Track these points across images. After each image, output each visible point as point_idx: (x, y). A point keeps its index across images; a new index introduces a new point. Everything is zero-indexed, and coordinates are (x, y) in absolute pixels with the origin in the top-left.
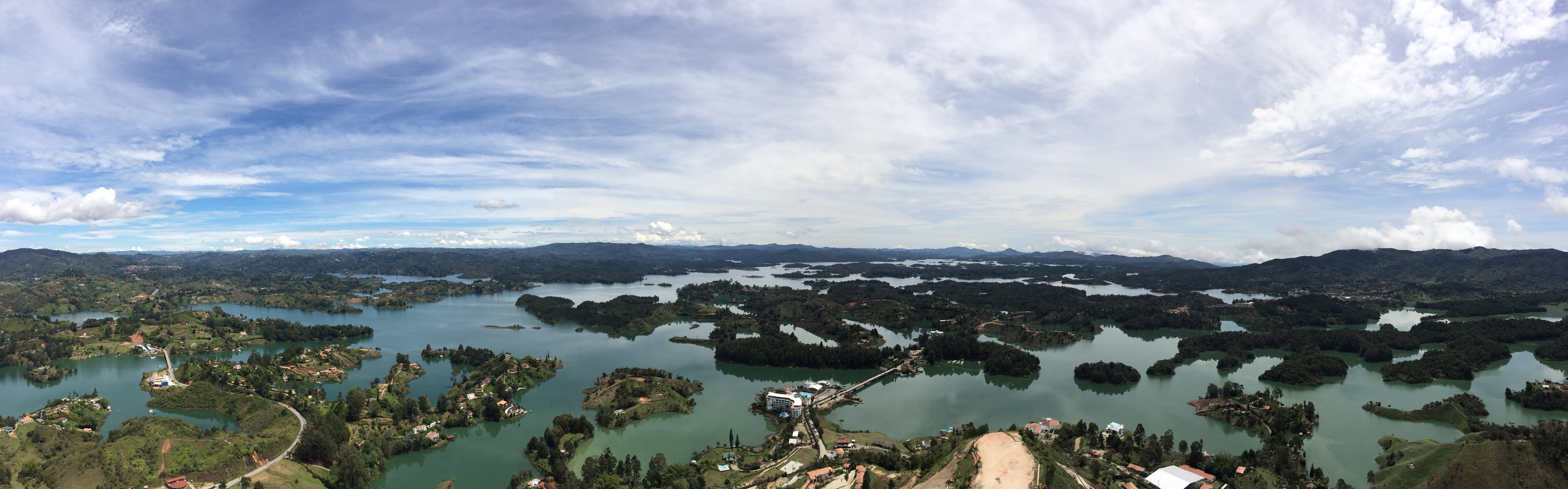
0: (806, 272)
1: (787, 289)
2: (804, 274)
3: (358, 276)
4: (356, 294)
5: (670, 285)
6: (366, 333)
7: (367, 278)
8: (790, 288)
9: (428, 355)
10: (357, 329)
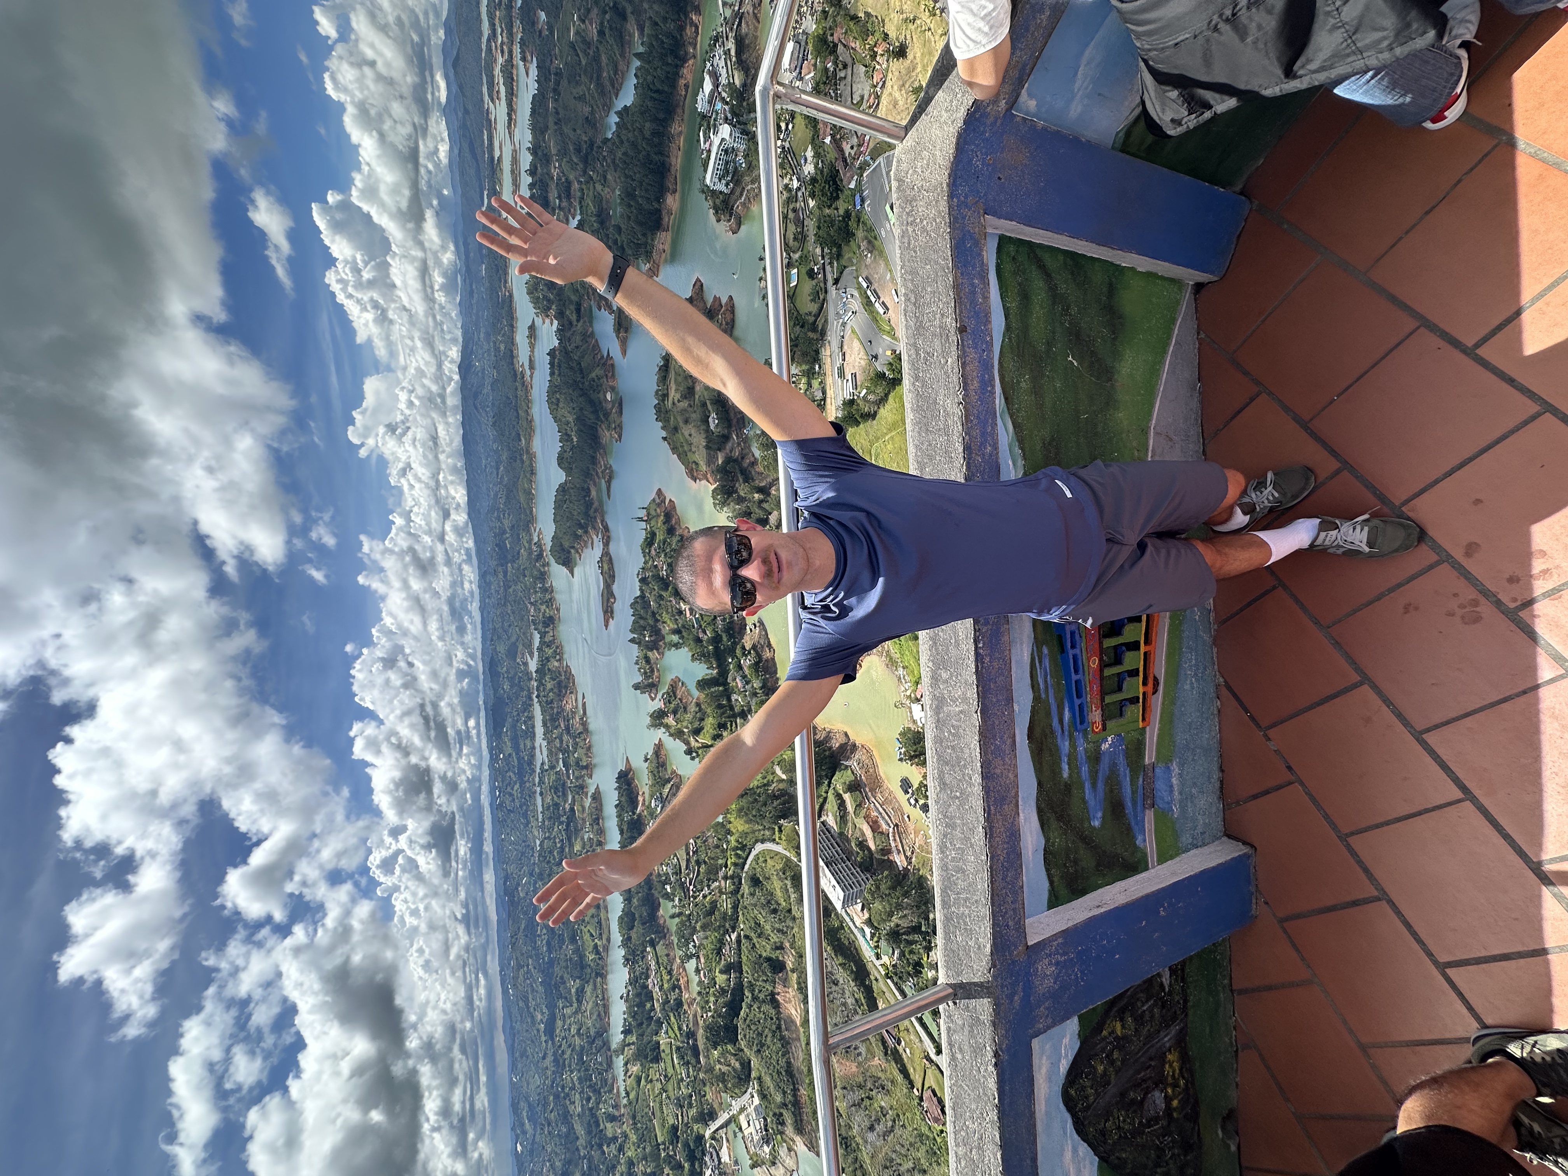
0: (502, 52)
1: (538, 102)
2: (506, 56)
3: (540, 809)
4: (567, 806)
5: (532, 328)
6: (626, 779)
7: (541, 794)
8: (534, 96)
9: (648, 686)
10: (620, 795)
